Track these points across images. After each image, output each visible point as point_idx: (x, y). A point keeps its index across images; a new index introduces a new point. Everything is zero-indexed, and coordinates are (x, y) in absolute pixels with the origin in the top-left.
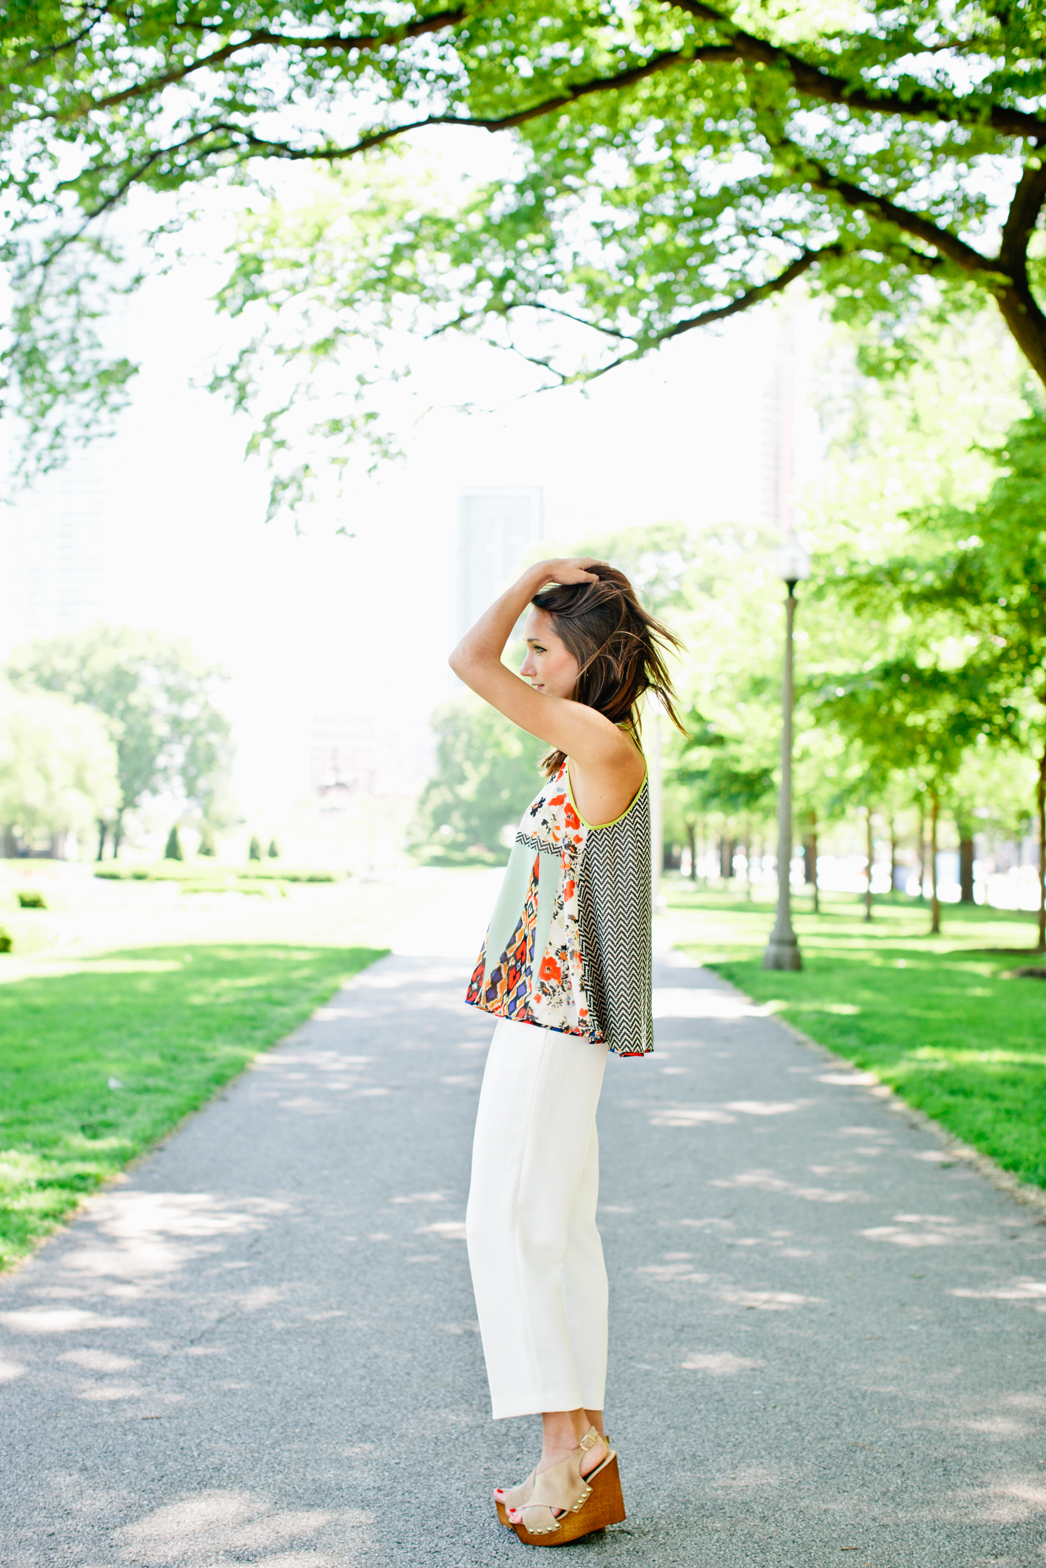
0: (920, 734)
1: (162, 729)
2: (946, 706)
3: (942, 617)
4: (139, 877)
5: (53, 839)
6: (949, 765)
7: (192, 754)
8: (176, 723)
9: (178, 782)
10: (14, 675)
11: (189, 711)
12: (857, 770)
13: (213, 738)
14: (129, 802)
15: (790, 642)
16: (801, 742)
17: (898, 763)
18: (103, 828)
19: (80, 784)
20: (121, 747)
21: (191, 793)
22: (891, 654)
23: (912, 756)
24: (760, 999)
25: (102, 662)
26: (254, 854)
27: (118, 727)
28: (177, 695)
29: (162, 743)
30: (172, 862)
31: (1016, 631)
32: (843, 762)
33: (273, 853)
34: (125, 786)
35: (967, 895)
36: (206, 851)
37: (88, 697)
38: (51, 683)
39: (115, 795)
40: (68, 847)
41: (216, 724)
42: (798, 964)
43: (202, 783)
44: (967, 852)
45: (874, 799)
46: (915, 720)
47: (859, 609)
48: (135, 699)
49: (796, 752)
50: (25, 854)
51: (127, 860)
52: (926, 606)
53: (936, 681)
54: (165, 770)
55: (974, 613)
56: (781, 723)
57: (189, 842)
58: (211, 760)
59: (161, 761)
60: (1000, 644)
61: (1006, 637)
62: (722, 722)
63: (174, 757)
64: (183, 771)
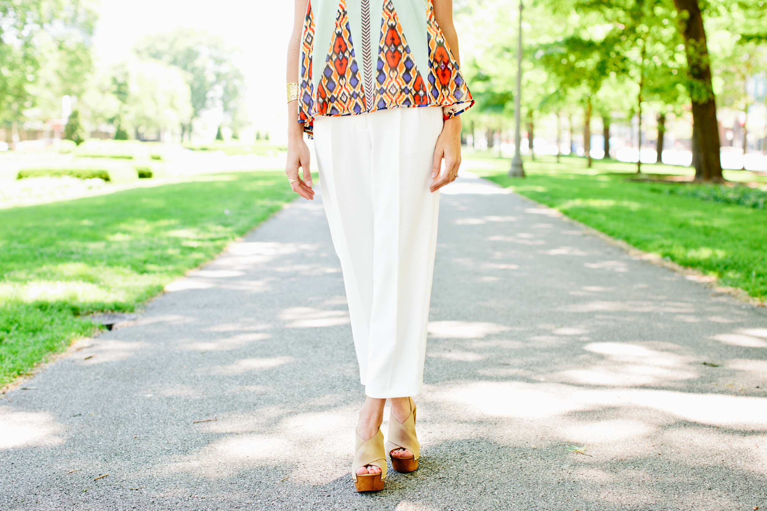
0: (582, 70)
1: (210, 78)
2: (595, 58)
3: (594, 15)
4: (204, 149)
5: (159, 133)
6: (595, 87)
7: (226, 90)
8: (218, 75)
9: (219, 103)
10: (138, 52)
11: (224, 69)
12: (552, 89)
13: (237, 82)
14: (196, 114)
15: (520, 29)
16: (526, 76)
17: (572, 85)
18: (184, 128)
19: (172, 106)
20: (192, 88)
21: (226, 109)
22: (570, 33)
23: (578, 82)
24: (505, 186)
25: (181, 46)
26: (258, 137)
27: (190, 77)
28: (219, 61)
29: (212, 84)
30: (219, 141)
31: (629, 21)
32: (545, 86)
33: (267, 138)
34: (194, 106)
35: (607, 155)
36: (235, 137)
37: (174, 62)
38: (157, 55)
39: (189, 110)
40: (166, 137)
41: (238, 75)
42: (523, 175)
43: (231, 104)
44: (606, 134)
45: (560, 103)
46: (581, 64)
47: (554, 11)
48: (198, 63)
49: (524, 82)
50: (145, 140)
51: (196, 141)
52: (587, 9)
53: (590, 46)
54: (212, 98)
55: (609, 12)
56: (516, 70)
57: (226, 133)
58: (235, 92)
59: (210, 94)
60: (621, 27)
61: (624, 24)
62: (488, 69)
63: (216, 92)
64: (222, 99)
